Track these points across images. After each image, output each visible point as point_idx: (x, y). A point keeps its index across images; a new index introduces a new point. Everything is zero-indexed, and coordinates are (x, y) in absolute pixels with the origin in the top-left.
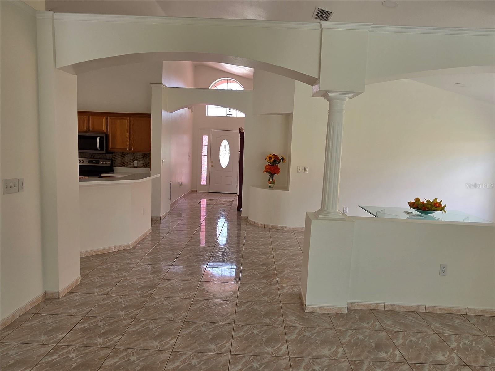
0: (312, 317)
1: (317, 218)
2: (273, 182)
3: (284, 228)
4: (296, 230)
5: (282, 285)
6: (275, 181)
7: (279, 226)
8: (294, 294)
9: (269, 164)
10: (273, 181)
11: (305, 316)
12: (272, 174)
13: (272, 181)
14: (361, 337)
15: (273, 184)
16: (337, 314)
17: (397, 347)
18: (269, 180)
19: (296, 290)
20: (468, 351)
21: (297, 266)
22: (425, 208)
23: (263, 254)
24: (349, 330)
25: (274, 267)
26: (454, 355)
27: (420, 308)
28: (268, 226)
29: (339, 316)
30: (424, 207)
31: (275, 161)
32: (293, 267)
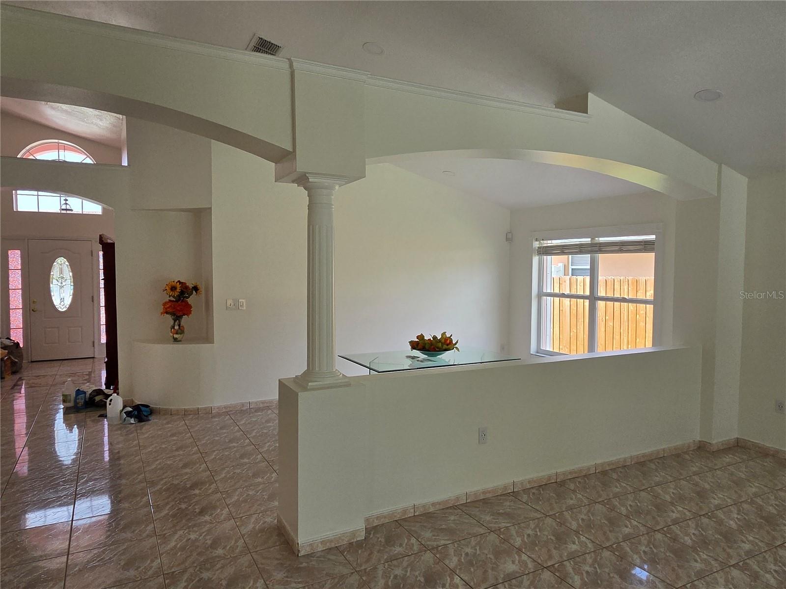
0: (313, 563)
1: (305, 389)
2: (181, 330)
3: (209, 411)
4: (231, 409)
5: (242, 517)
6: (184, 328)
7: (199, 407)
8: (268, 529)
9: (172, 299)
10: (181, 328)
11: (302, 563)
12: (177, 316)
13: (179, 328)
14: (399, 572)
15: (181, 334)
16: (350, 543)
17: (453, 571)
18: (173, 327)
19: (269, 520)
20: (536, 545)
21: (255, 475)
22: (434, 348)
23: (185, 466)
24: (378, 566)
25: (213, 486)
26: (524, 557)
27: (460, 499)
28: (178, 410)
29: (354, 547)
30: (432, 347)
31: (182, 293)
32: (250, 478)
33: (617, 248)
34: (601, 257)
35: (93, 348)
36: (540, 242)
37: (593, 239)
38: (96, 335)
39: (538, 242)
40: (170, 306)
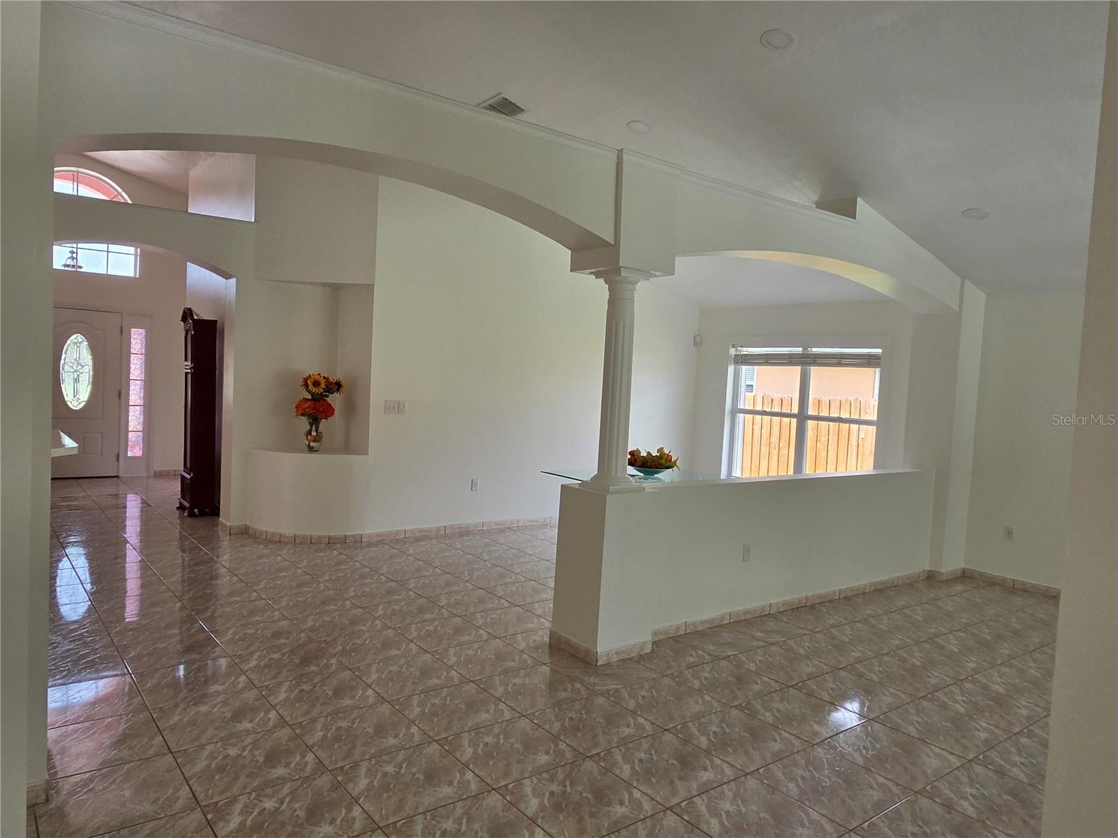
2: (319, 437)
3: (359, 539)
6: (321, 434)
7: (347, 534)
10: (318, 434)
12: (314, 419)
13: (316, 434)
15: (317, 442)
18: (310, 433)
28: (320, 538)
31: (327, 389)
33: (836, 361)
34: (814, 371)
35: (117, 463)
36: (737, 349)
37: (804, 349)
38: (122, 446)
39: (734, 349)
40: (309, 406)
